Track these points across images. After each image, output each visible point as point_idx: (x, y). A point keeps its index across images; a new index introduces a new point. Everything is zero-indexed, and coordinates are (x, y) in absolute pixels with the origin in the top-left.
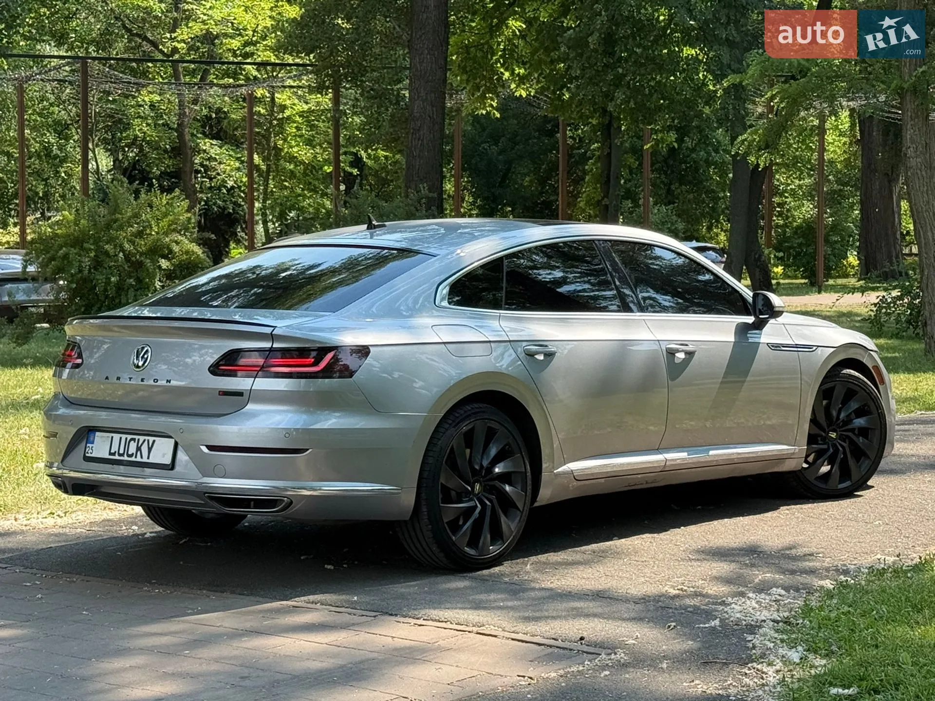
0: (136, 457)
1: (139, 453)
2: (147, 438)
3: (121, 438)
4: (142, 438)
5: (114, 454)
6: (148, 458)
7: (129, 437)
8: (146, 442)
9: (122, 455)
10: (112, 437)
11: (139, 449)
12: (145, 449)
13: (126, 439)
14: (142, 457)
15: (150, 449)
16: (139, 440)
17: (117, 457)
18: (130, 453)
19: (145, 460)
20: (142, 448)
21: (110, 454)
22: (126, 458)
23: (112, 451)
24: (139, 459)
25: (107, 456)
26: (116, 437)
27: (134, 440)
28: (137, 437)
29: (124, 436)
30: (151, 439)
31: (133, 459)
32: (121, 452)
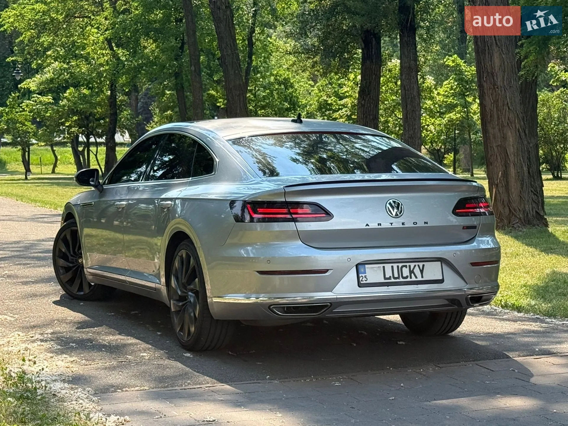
0: (411, 278)
1: (412, 275)
2: (417, 264)
3: (392, 267)
4: (412, 265)
5: (389, 278)
6: (422, 277)
7: (400, 265)
8: (417, 266)
9: (398, 278)
10: (384, 267)
11: (411, 272)
12: (417, 271)
13: (398, 267)
14: (416, 277)
15: (422, 271)
16: (410, 266)
17: (393, 280)
18: (404, 275)
19: (420, 278)
20: (414, 271)
21: (385, 278)
22: (401, 280)
23: (387, 276)
24: (414, 279)
25: (383, 280)
26: (388, 267)
27: (406, 266)
28: (408, 264)
29: (395, 266)
30: (421, 264)
31: (409, 279)
32: (396, 275)
